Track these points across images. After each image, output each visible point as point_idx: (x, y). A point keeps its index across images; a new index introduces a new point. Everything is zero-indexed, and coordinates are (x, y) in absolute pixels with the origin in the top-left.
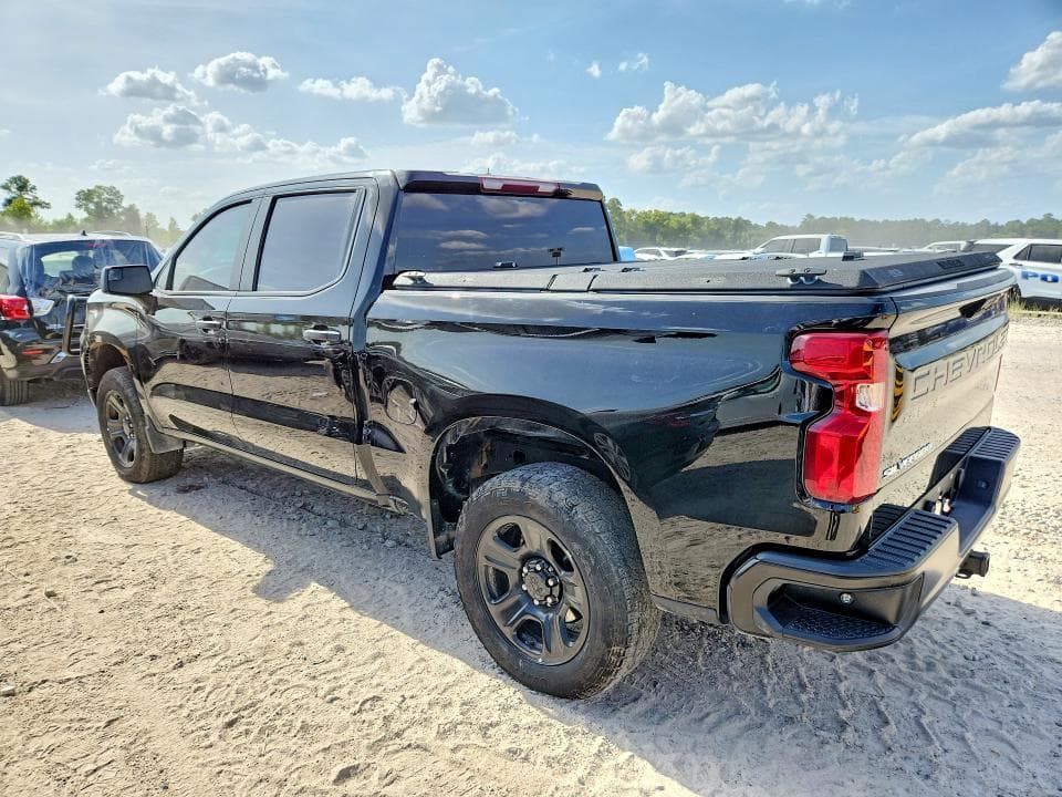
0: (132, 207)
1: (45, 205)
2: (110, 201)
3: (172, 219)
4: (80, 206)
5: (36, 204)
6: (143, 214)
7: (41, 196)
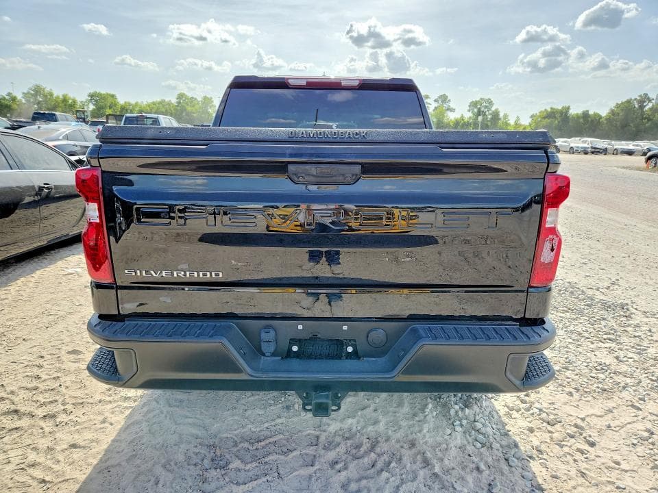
0: (497, 110)
1: (452, 110)
2: (486, 107)
3: (518, 117)
4: (469, 111)
5: (448, 110)
6: (501, 115)
7: (452, 105)
